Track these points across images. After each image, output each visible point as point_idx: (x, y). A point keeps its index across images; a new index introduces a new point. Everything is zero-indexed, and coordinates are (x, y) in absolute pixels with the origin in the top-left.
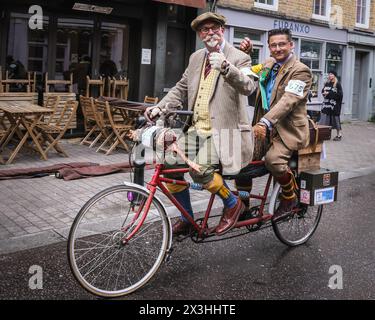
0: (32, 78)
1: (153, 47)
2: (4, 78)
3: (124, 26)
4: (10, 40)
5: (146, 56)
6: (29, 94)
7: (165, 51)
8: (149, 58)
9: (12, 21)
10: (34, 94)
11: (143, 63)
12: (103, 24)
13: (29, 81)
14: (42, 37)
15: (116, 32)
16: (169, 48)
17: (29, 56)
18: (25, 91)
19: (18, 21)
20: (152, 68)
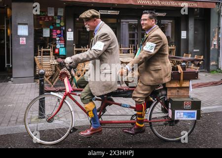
0: (132, 47)
1: (187, 29)
2: (120, 48)
3: (171, 21)
4: (121, 31)
5: (184, 34)
6: (130, 54)
7: (193, 32)
8: (185, 35)
9: (122, 23)
10: (133, 54)
11: (182, 38)
12: (162, 21)
13: (130, 48)
14: (135, 29)
15: (167, 24)
16: (195, 30)
17: (130, 38)
18: (129, 53)
19: (124, 23)
20: (187, 40)
